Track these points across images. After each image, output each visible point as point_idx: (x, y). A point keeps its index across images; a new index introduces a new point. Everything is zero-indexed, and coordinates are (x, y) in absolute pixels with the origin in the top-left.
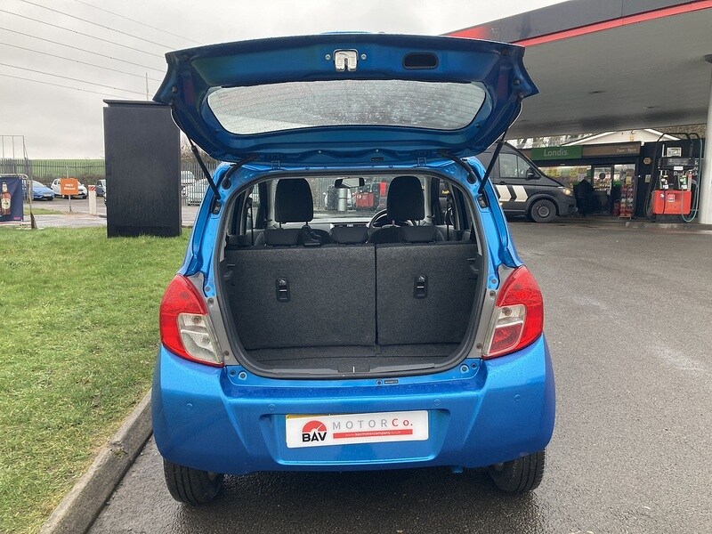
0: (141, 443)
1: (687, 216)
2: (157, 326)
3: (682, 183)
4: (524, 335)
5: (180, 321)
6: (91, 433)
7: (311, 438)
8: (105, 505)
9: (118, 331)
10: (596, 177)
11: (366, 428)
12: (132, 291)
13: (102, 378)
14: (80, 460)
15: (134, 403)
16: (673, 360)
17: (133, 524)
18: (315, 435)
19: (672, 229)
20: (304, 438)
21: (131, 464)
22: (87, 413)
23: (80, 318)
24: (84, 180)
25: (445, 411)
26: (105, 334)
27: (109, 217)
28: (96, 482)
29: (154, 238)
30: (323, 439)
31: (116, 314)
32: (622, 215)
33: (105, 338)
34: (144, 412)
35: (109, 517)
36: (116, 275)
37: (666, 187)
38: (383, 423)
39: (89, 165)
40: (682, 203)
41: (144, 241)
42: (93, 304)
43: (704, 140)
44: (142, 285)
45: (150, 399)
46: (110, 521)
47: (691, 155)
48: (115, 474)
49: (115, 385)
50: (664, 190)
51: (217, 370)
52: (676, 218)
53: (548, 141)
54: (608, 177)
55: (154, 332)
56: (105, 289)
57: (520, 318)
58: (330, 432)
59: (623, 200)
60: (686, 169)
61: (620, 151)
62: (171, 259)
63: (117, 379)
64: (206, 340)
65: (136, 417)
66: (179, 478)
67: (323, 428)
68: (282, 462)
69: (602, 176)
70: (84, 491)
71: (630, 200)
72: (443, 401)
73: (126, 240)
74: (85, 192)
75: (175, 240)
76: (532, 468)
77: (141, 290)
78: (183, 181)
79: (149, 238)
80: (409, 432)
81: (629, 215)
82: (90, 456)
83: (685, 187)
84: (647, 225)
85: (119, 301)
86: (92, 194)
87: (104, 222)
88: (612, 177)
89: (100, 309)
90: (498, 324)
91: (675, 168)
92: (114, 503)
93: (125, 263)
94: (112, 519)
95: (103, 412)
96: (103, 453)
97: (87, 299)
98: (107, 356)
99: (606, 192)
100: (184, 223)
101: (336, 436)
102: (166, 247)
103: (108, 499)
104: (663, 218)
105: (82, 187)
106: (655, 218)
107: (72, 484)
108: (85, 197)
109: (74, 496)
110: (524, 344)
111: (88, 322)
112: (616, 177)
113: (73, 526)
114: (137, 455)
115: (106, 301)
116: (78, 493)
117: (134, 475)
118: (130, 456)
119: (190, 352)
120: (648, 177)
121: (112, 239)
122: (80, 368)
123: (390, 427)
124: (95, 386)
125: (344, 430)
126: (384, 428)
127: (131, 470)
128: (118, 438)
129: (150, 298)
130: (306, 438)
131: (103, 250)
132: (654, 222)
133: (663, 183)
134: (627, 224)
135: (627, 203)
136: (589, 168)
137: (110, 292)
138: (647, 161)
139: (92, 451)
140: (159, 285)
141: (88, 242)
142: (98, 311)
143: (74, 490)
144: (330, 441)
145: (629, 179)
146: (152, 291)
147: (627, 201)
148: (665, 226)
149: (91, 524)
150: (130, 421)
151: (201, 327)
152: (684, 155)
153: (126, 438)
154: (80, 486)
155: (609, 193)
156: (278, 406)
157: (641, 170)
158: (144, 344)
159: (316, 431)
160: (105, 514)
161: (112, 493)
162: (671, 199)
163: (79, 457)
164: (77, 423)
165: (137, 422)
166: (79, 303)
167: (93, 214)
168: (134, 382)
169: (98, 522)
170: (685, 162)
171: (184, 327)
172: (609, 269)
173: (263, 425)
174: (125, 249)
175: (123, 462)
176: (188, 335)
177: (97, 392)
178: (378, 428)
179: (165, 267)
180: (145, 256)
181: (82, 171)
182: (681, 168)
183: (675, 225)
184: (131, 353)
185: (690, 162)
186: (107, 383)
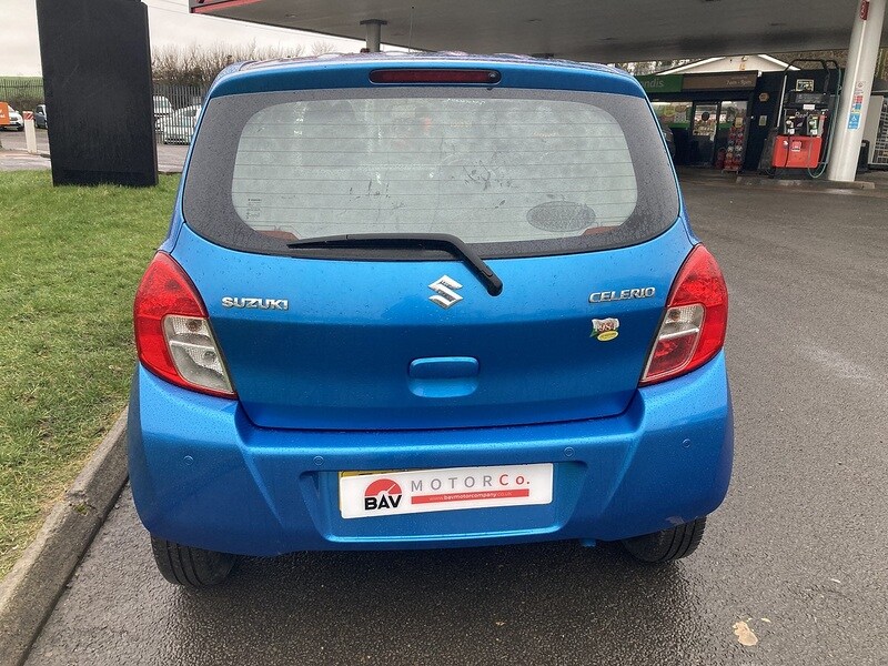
0: (114, 491)
1: (815, 171)
2: (130, 315)
3: (811, 127)
4: (698, 350)
5: (167, 328)
6: (40, 477)
7: (378, 503)
8: (65, 588)
9: (74, 322)
10: (698, 118)
11: (460, 488)
12: (93, 263)
13: (53, 392)
14: (25, 520)
15: (102, 430)
16: (830, 364)
17: (107, 616)
18: (384, 498)
19: (795, 186)
20: (367, 504)
21: (101, 523)
22: (33, 447)
23: (16, 302)
24: (18, 105)
25: (580, 464)
26: (55, 327)
27: (53, 157)
28: (49, 555)
29: (120, 189)
30: (395, 505)
31: (71, 296)
32: (727, 168)
33: (56, 332)
34: (118, 444)
35: (71, 609)
36: (67, 240)
37: (792, 132)
38: (487, 481)
39: (23, 84)
40: (809, 153)
41: (106, 192)
42: (36, 281)
43: (843, 70)
44: (106, 255)
45: (124, 424)
46: (73, 614)
47: (825, 90)
48: (79, 542)
49: (73, 403)
50: (789, 135)
51: (229, 404)
52: (801, 173)
53: (633, 68)
54: (713, 117)
55: (126, 323)
56: (52, 259)
57: (695, 324)
58: (407, 494)
59: (730, 149)
60: (819, 107)
61: (731, 83)
62: (147, 218)
63: (75, 394)
64: (209, 356)
65: (106, 451)
66: (175, 556)
67: (397, 489)
68: (334, 539)
69: (705, 117)
70: (31, 571)
71: (739, 148)
72: (578, 449)
73: (80, 190)
74: (20, 121)
75: (149, 191)
76: (689, 533)
77: (105, 261)
78: (157, 111)
79: (113, 188)
80: (525, 493)
81: (736, 168)
82: (38, 516)
83: (814, 132)
84: (764, 181)
85: (75, 278)
86: (29, 125)
87: (48, 163)
88: (718, 118)
89: (46, 289)
90: (663, 333)
91: (806, 107)
92: (79, 586)
93: (81, 223)
94: (76, 611)
95: (56, 445)
96: (58, 510)
97: (27, 275)
98: (59, 360)
99: (709, 137)
100: (162, 167)
101: (416, 500)
102: (138, 200)
103: (69, 578)
104: (784, 173)
105: (14, 114)
106: (774, 173)
107: (13, 560)
108: (21, 128)
109: (16, 581)
110: (696, 363)
111: (28, 308)
112: (722, 118)
113: (16, 625)
114: (110, 508)
115: (55, 278)
116: (21, 575)
117: (106, 539)
118: (100, 512)
119: (187, 376)
120: (763, 119)
121: (61, 188)
122: (19, 378)
123: (496, 486)
124: (43, 405)
125: (427, 491)
126: (488, 488)
127: (103, 531)
128: (80, 485)
129: (119, 273)
130: (370, 503)
131: (48, 204)
132: (773, 178)
133: (788, 127)
134: (739, 179)
135: (734, 152)
136: (688, 105)
137: (61, 263)
138: (764, 97)
139: (42, 506)
140: (131, 255)
141: (26, 191)
142: (44, 294)
143: (15, 570)
144: (406, 507)
145: (740, 121)
146: (121, 264)
147: (735, 150)
148: (786, 183)
149: (45, 621)
150: (95, 459)
151: (201, 336)
152: (818, 90)
153: (92, 486)
154: (25, 563)
155: (712, 139)
156: (327, 458)
157: (755, 109)
158: (113, 342)
159: (386, 494)
160: (65, 603)
161: (74, 570)
162: (796, 146)
163: (22, 516)
164: (17, 462)
165: (108, 460)
166: (14, 280)
167: (31, 151)
168: (101, 398)
169: (55, 616)
170: (818, 98)
171: (174, 336)
172: (728, 239)
173: (305, 487)
174: (80, 203)
175: (89, 521)
176: (181, 348)
177: (46, 414)
178: (478, 487)
179: (137, 229)
180: (108, 213)
181: (14, 93)
182: (812, 107)
183: (798, 182)
184: (94, 354)
185: (824, 99)
186: (61, 400)
